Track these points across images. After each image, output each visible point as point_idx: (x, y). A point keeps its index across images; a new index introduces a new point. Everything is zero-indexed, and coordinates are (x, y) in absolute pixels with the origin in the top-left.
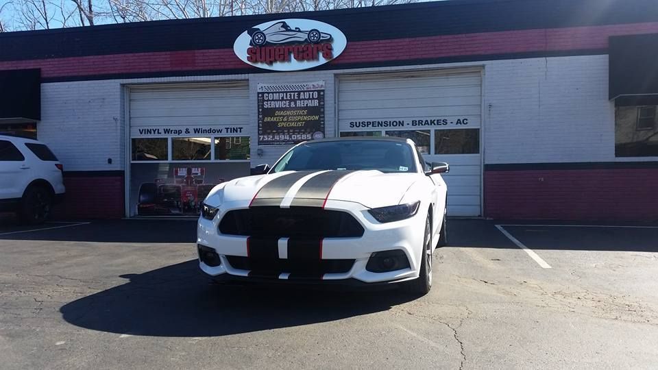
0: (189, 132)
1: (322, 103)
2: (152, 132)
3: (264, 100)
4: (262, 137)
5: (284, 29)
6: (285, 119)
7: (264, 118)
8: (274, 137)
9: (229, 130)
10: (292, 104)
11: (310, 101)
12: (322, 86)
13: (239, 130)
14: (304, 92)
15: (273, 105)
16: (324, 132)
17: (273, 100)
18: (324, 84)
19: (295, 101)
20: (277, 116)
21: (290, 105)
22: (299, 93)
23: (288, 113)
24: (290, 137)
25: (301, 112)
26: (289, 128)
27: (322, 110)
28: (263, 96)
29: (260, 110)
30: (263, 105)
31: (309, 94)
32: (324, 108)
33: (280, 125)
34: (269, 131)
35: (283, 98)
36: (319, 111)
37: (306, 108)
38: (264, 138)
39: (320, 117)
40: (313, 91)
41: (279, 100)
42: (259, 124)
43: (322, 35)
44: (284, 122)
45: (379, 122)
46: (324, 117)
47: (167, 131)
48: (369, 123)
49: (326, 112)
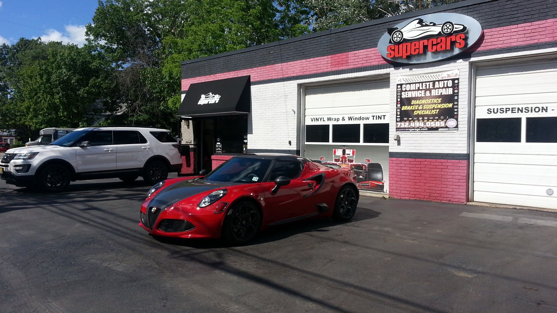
0: (344, 120)
1: (456, 91)
2: (319, 120)
3: (402, 91)
4: (399, 124)
5: (420, 25)
6: (420, 108)
7: (401, 106)
8: (410, 124)
9: (375, 117)
10: (428, 92)
11: (444, 89)
12: (456, 74)
13: (383, 117)
14: (439, 81)
15: (410, 95)
16: (457, 120)
17: (410, 91)
18: (458, 73)
19: (430, 90)
20: (414, 105)
21: (425, 94)
22: (434, 82)
23: (423, 101)
24: (425, 124)
25: (435, 101)
26: (423, 116)
27: (456, 98)
28: (401, 88)
29: (399, 100)
30: (401, 95)
31: (444, 83)
32: (458, 96)
33: (415, 113)
34: (406, 119)
35: (419, 88)
36: (452, 99)
37: (441, 96)
38: (401, 125)
39: (454, 105)
40: (448, 80)
41: (416, 90)
42: (397, 112)
44: (419, 110)
45: (518, 109)
46: (457, 105)
47: (329, 119)
48: (507, 110)
49: (459, 100)
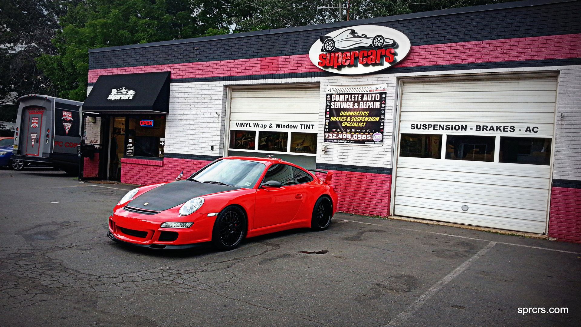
0: (272, 127)
1: (383, 105)
2: (245, 125)
3: (331, 101)
4: (327, 134)
5: (352, 36)
6: (348, 119)
7: (330, 117)
8: (337, 136)
9: (303, 126)
10: (356, 104)
11: (372, 103)
12: (384, 88)
13: (311, 127)
14: (367, 94)
15: (339, 106)
16: (382, 134)
17: (339, 101)
18: (386, 88)
19: (358, 102)
20: (342, 116)
21: (353, 106)
22: (363, 94)
23: (351, 113)
24: (352, 136)
25: (363, 113)
26: (351, 128)
27: (383, 112)
28: (331, 98)
29: (328, 110)
30: (330, 105)
31: (372, 97)
32: (384, 110)
33: (344, 124)
34: (334, 130)
35: (348, 99)
36: (379, 112)
37: (369, 109)
38: (329, 136)
39: (380, 119)
40: (376, 94)
41: (344, 101)
42: (325, 122)
43: (386, 40)
44: (347, 122)
45: (440, 126)
46: (384, 119)
47: (256, 125)
48: (430, 126)
49: (386, 114)
